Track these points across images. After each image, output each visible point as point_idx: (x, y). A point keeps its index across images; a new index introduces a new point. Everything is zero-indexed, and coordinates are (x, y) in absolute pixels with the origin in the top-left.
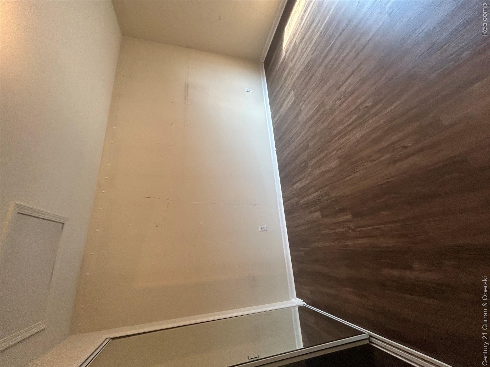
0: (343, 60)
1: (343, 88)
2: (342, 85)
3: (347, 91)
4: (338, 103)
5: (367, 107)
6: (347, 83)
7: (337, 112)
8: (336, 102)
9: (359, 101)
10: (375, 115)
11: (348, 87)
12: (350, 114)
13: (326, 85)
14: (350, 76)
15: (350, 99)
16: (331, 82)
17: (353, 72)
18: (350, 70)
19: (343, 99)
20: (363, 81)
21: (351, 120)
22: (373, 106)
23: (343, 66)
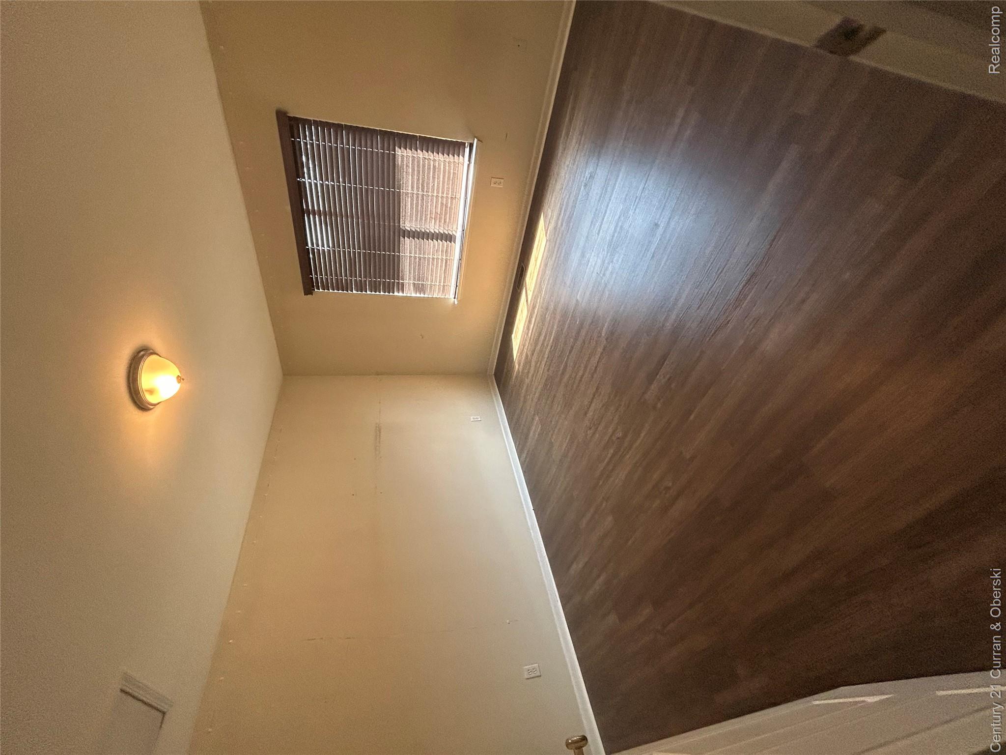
0: (580, 381)
1: (590, 414)
2: (588, 410)
3: (595, 418)
5: (618, 438)
7: (592, 446)
8: (587, 431)
9: (610, 431)
10: (630, 447)
11: (594, 413)
12: (606, 448)
13: (572, 409)
15: (600, 427)
16: (576, 406)
17: (594, 396)
18: (591, 392)
19: (593, 428)
20: (606, 407)
21: (609, 456)
22: (624, 438)
23: (582, 387)
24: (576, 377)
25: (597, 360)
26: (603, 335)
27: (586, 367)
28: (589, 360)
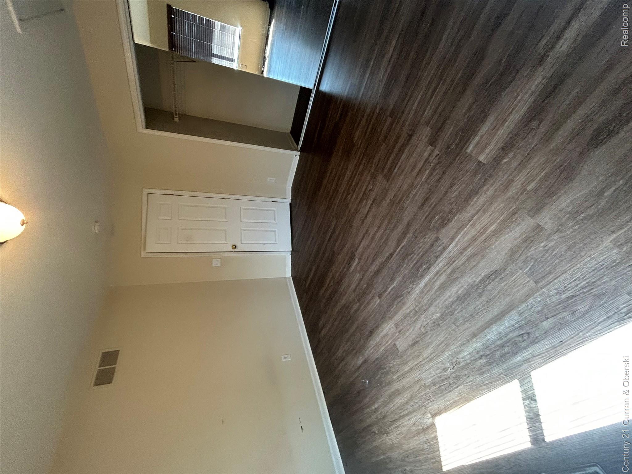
0: (379, 227)
1: (370, 202)
2: (372, 204)
3: (365, 200)
4: (370, 187)
5: (349, 194)
6: (368, 207)
7: (368, 179)
8: (373, 187)
9: (354, 196)
10: (344, 192)
11: (366, 202)
12: (357, 184)
13: (391, 200)
14: (367, 214)
15: (361, 195)
16: (385, 204)
17: (366, 217)
18: (369, 219)
19: (367, 192)
20: (357, 211)
21: (355, 179)
22: (346, 196)
23: (377, 222)
24: (385, 230)
25: (363, 243)
26: (357, 259)
27: (373, 238)
28: (370, 243)
